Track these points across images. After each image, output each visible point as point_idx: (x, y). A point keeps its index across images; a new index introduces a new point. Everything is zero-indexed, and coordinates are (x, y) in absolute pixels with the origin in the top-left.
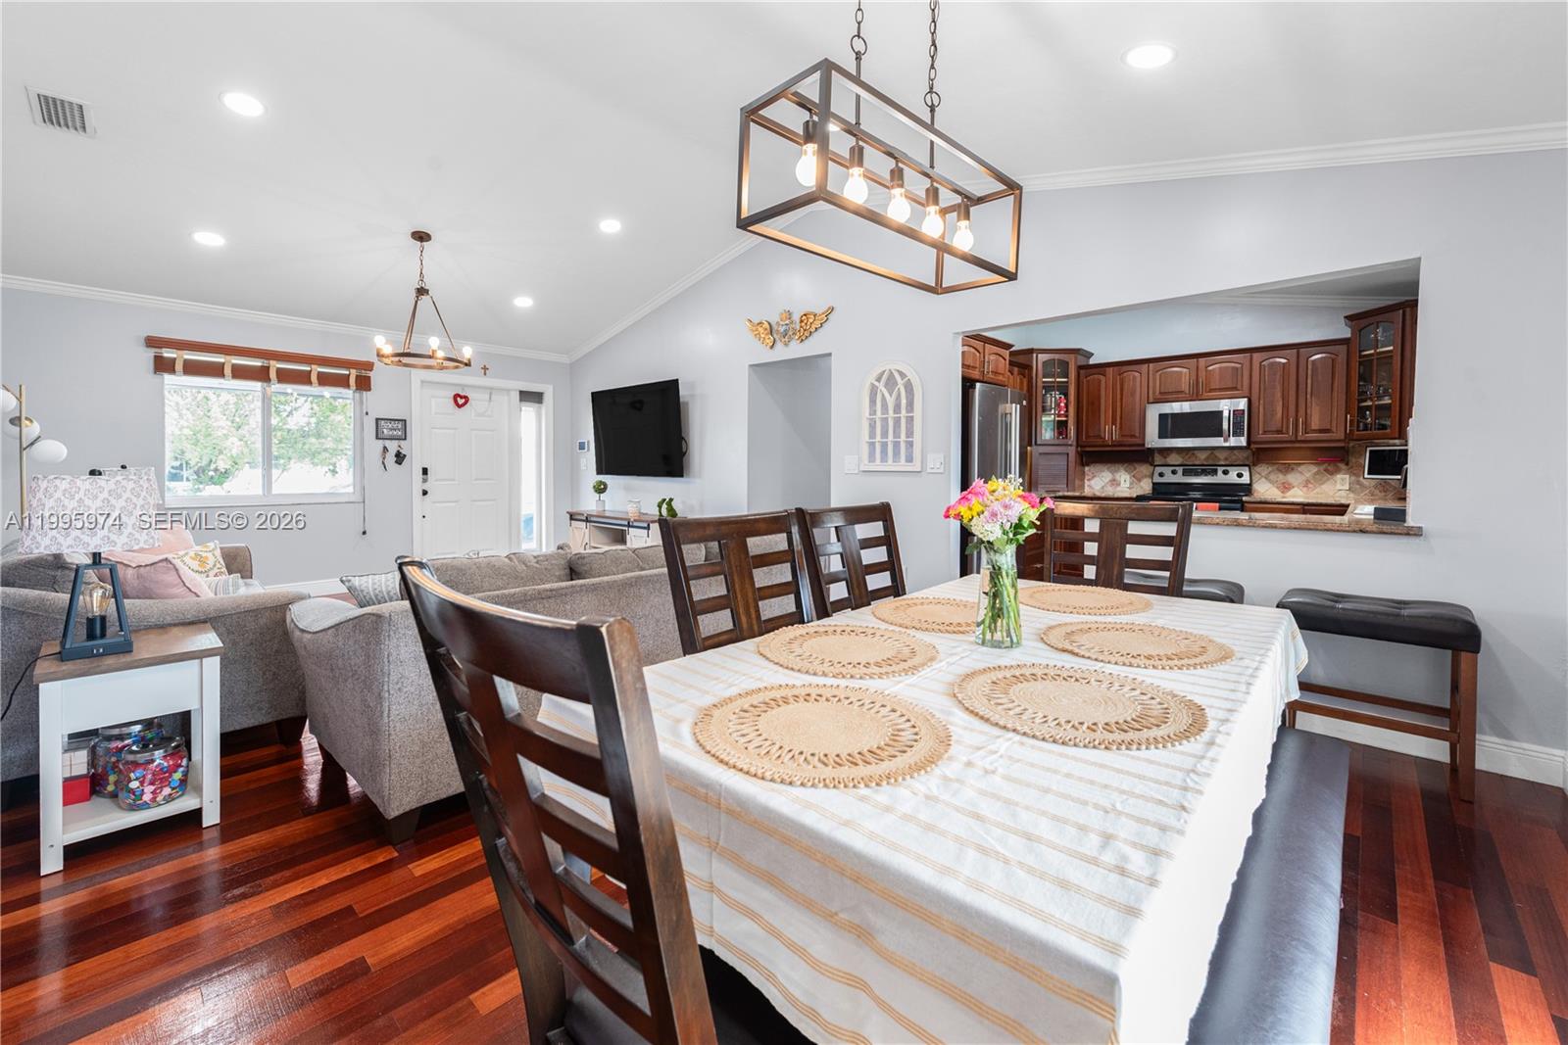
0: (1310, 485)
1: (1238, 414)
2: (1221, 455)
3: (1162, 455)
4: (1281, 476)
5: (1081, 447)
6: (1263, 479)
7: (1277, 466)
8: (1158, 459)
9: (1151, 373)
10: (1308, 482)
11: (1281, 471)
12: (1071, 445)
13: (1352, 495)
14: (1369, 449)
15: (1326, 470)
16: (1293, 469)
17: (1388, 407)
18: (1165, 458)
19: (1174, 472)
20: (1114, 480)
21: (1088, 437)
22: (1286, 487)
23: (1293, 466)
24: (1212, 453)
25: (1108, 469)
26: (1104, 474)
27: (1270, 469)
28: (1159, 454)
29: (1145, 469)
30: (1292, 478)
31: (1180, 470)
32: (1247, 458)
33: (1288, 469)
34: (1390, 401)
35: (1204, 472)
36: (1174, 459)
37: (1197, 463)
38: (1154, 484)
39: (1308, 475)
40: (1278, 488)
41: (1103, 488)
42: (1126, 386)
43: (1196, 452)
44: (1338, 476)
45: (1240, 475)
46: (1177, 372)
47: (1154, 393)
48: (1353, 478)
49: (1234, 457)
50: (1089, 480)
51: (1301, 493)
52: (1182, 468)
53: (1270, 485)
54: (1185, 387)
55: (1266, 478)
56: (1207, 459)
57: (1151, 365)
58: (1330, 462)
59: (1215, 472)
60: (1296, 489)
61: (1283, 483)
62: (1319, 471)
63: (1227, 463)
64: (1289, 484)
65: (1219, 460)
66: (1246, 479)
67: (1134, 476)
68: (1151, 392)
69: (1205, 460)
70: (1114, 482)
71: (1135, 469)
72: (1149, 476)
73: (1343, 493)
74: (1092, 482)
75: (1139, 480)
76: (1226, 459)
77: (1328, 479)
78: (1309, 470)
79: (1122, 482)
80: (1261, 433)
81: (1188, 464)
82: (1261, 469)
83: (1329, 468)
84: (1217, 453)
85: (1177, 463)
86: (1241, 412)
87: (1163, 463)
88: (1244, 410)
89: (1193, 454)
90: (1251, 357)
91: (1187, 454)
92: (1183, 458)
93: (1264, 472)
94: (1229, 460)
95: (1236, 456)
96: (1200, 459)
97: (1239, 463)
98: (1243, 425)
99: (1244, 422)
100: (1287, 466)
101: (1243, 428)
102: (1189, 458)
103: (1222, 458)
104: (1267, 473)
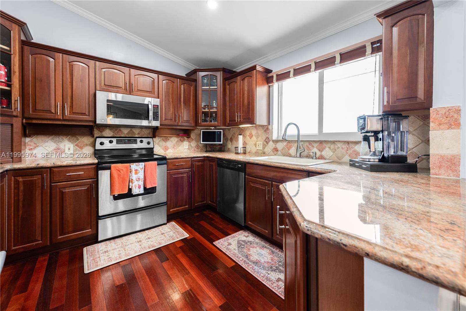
0: (175, 147)
1: (155, 107)
2: (136, 131)
3: (99, 130)
4: (164, 143)
5: (27, 119)
7: (162, 138)
8: (96, 133)
10: (174, 145)
11: (163, 140)
12: (16, 116)
13: (189, 151)
14: (202, 131)
15: (180, 140)
16: (168, 140)
17: (215, 112)
18: (101, 132)
19: (111, 142)
20: (58, 149)
21: (35, 110)
22: (166, 149)
23: (169, 138)
24: (131, 130)
25: (52, 139)
26: (47, 144)
27: (160, 139)
28: (97, 129)
29: (87, 140)
30: (169, 144)
31: (114, 140)
32: (149, 134)
33: (166, 139)
34: (216, 110)
35: (129, 142)
36: (108, 132)
37: (123, 136)
38: (95, 150)
39: (174, 142)
40: (163, 149)
43: (121, 129)
44: (185, 142)
45: (149, 143)
46: (115, 73)
47: (100, 84)
48: (189, 143)
51: (172, 151)
52: (115, 139)
53: (159, 148)
54: (122, 84)
55: (158, 144)
56: (128, 134)
57: (97, 63)
58: (182, 136)
59: (135, 142)
60: (170, 149)
61: (165, 147)
62: (178, 140)
63: (139, 136)
64: (167, 147)
65: (135, 134)
66: (151, 146)
67: (76, 145)
68: (98, 83)
69: (127, 134)
70: (59, 151)
71: (78, 140)
72: (90, 145)
73: (186, 150)
74: (35, 152)
75: (81, 148)
76: (139, 134)
77: (181, 144)
78: (174, 140)
80: (163, 120)
81: (118, 136)
82: (156, 140)
83: (181, 139)
84: (134, 130)
85: (110, 136)
86: (157, 107)
87: (101, 136)
88: (158, 106)
89: (120, 130)
90: (158, 76)
91: (116, 130)
92: (114, 132)
93: (158, 141)
94: (141, 134)
95: (143, 132)
96: (124, 133)
97: (147, 136)
98: (158, 115)
99: (158, 113)
100: (166, 138)
101: (158, 116)
102: (118, 132)
103: (136, 133)
104: (159, 142)
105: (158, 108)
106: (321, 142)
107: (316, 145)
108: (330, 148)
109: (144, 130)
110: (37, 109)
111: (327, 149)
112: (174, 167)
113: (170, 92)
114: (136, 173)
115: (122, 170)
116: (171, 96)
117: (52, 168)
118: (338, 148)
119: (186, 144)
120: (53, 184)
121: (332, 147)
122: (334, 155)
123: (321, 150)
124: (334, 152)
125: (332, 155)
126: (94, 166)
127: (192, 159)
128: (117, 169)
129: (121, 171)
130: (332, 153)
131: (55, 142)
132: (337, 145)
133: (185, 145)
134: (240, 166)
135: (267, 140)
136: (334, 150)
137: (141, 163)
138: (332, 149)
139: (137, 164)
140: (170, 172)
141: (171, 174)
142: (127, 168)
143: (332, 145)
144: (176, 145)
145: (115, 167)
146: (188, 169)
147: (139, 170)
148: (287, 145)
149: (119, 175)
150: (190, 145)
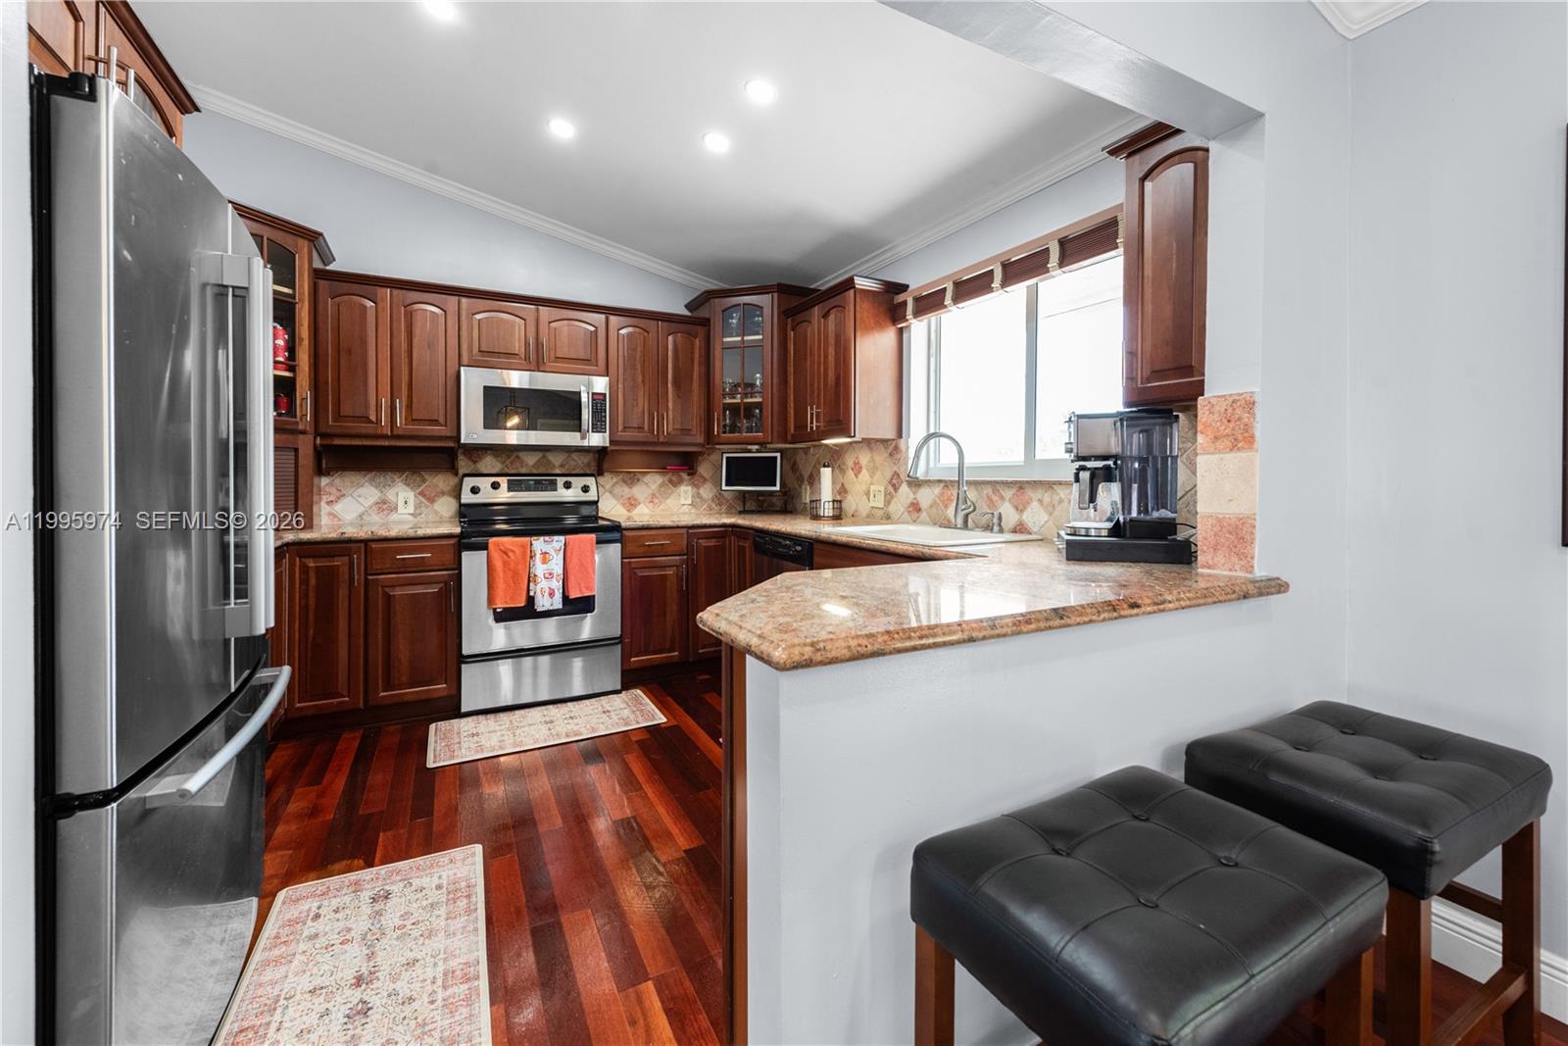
0: (656, 501)
1: (598, 400)
2: (556, 460)
3: (470, 459)
4: (626, 490)
5: (323, 436)
6: (607, 494)
7: (621, 476)
8: (463, 464)
9: (464, 313)
10: (653, 495)
11: (625, 482)
12: (303, 432)
13: (693, 511)
14: (725, 456)
15: (671, 481)
16: (638, 480)
17: (759, 405)
18: (475, 462)
19: (495, 486)
20: (384, 502)
21: (338, 416)
22: (631, 503)
23: (639, 476)
24: (544, 457)
25: (372, 480)
26: (361, 491)
27: (615, 480)
28: (464, 454)
29: (442, 481)
30: (640, 491)
31: (503, 481)
32: (588, 465)
33: (632, 479)
34: (760, 400)
35: (539, 486)
36: (489, 463)
37: (523, 471)
38: (461, 505)
39: (654, 487)
40: (624, 505)
41: (361, 516)
42: (417, 331)
43: (521, 454)
44: (682, 487)
45: (585, 489)
46: (507, 321)
47: (470, 350)
48: (695, 490)
49: (573, 463)
50: (330, 503)
51: (647, 511)
52: (506, 479)
53: (614, 502)
54: (518, 347)
55: (611, 492)
56: (536, 465)
57: (464, 300)
58: (675, 471)
59: (553, 486)
60: (642, 505)
61: (629, 499)
62: (664, 481)
63: (564, 472)
64: (635, 500)
65: (552, 467)
66: (592, 496)
67: (422, 494)
68: (465, 347)
69: (533, 466)
70: (385, 506)
71: (424, 481)
72: (450, 495)
73: (686, 509)
74: (338, 507)
75: (432, 500)
76: (562, 466)
77: (672, 492)
78: (653, 481)
79: (401, 504)
80: (620, 429)
81: (513, 472)
82: (607, 480)
83: (674, 479)
84: (551, 457)
85: (494, 472)
86: (601, 397)
87: (474, 472)
88: (605, 395)
89: (518, 457)
90: (607, 320)
91: (509, 458)
92: (503, 463)
93: (610, 484)
94: (567, 467)
95: (575, 460)
96: (527, 465)
97: (582, 472)
98: (605, 417)
99: (605, 412)
100: (632, 475)
101: (605, 422)
102: (512, 463)
103: (557, 464)
104: (614, 485)
105: (605, 400)
106: (1021, 486)
107: (1008, 493)
108: (1040, 501)
109: (575, 456)
110: (342, 414)
111: (1035, 504)
112: (641, 551)
113: (638, 358)
114: (545, 561)
115: (513, 551)
116: (639, 366)
117: (370, 543)
118: (1061, 501)
119: (686, 492)
120: (370, 577)
121: (1047, 498)
122: (1050, 522)
123: (1021, 507)
124: (1051, 514)
125: (1046, 522)
126: (452, 541)
127: (690, 531)
128: (500, 550)
129: (510, 554)
130: (1046, 518)
131: (376, 487)
132: (1058, 494)
133: (682, 494)
134: (799, 548)
135: (894, 481)
136: (1051, 508)
137: (556, 538)
138: (1045, 504)
139: (547, 538)
140: (630, 562)
141: (633, 566)
142: (523, 546)
143: (1046, 495)
144: (658, 496)
145: (497, 544)
146: (677, 558)
147: (553, 552)
148: (942, 494)
149: (505, 564)
150: (699, 494)
